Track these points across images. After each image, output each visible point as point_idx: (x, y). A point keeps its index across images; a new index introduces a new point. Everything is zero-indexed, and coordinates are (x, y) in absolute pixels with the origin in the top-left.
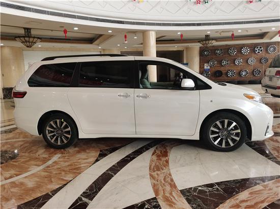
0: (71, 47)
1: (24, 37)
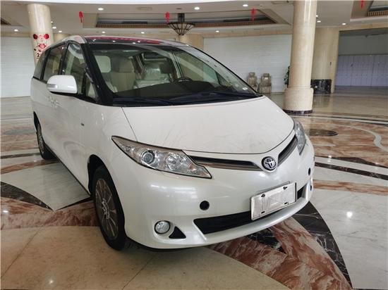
1: (177, 23)
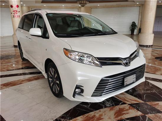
0: (117, 4)
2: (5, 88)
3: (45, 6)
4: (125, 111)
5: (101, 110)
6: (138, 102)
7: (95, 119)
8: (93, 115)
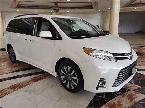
0: (83, 11)
2: (14, 91)
3: (18, 11)
4: (134, 96)
5: (116, 98)
6: (138, 87)
7: (117, 105)
8: (112, 103)
